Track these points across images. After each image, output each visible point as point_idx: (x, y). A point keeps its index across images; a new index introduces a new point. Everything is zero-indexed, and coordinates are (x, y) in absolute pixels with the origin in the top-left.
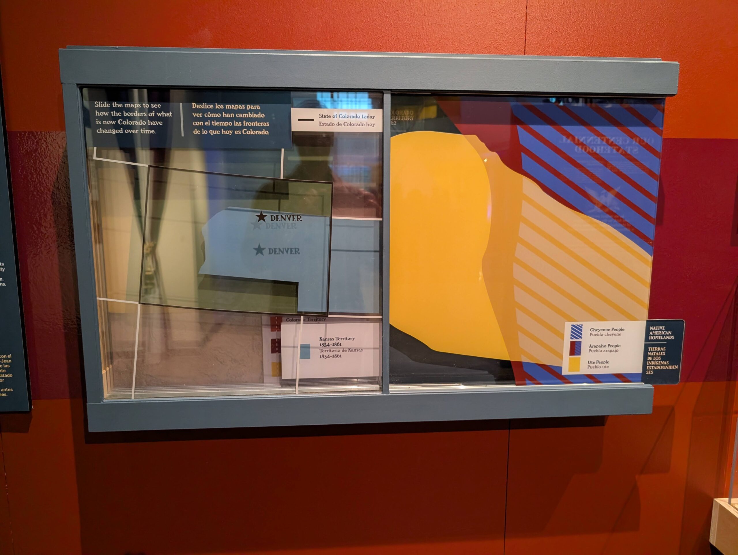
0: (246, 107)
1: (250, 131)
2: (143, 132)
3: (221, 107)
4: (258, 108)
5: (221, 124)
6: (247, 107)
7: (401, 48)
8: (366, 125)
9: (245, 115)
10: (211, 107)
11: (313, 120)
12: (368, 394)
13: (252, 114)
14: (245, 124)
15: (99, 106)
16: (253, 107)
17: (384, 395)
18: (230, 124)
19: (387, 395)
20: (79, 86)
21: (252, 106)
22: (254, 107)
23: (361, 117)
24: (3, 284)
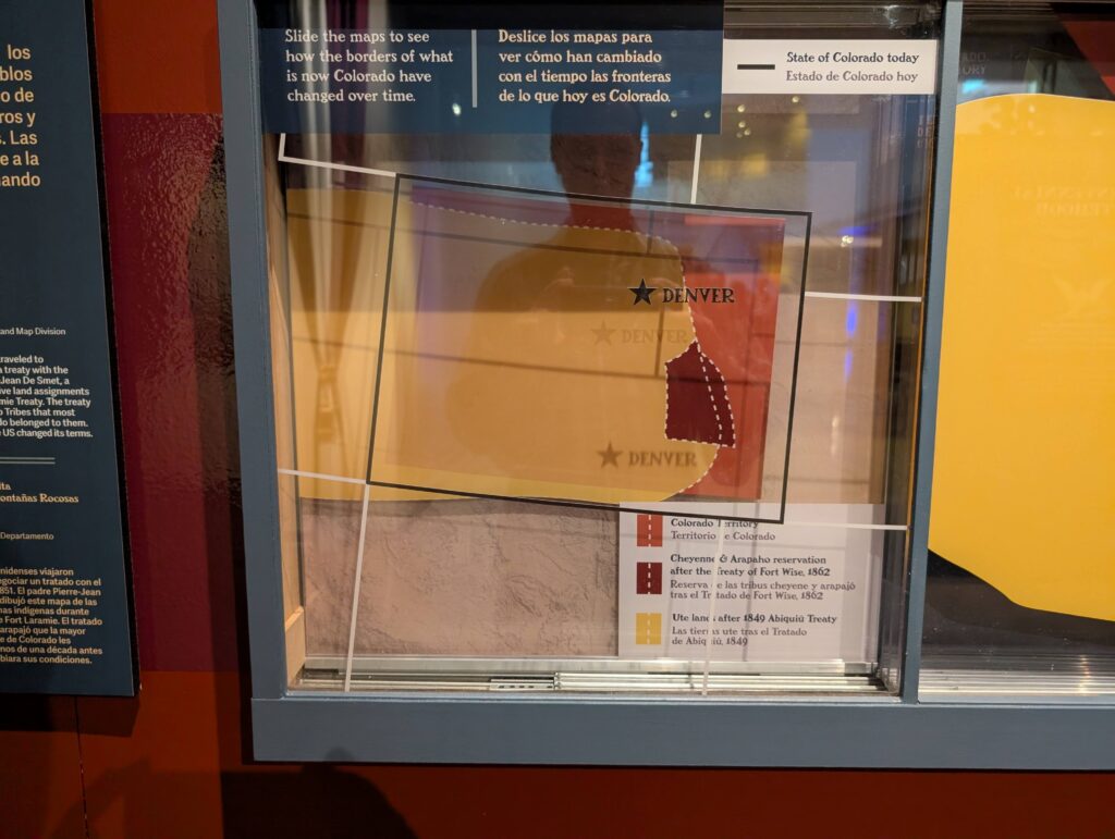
0: (620, 38)
1: (627, 93)
2: (388, 97)
3: (564, 38)
4: (648, 39)
5: (562, 77)
6: (622, 37)
8: (895, 77)
9: (617, 58)
10: (542, 38)
11: (772, 67)
13: (633, 54)
14: (617, 78)
15: (294, 39)
16: (636, 37)
17: (906, 705)
18: (581, 78)
19: (911, 706)
21: (634, 36)
22: (638, 39)
23: (886, 59)
24: (88, 434)
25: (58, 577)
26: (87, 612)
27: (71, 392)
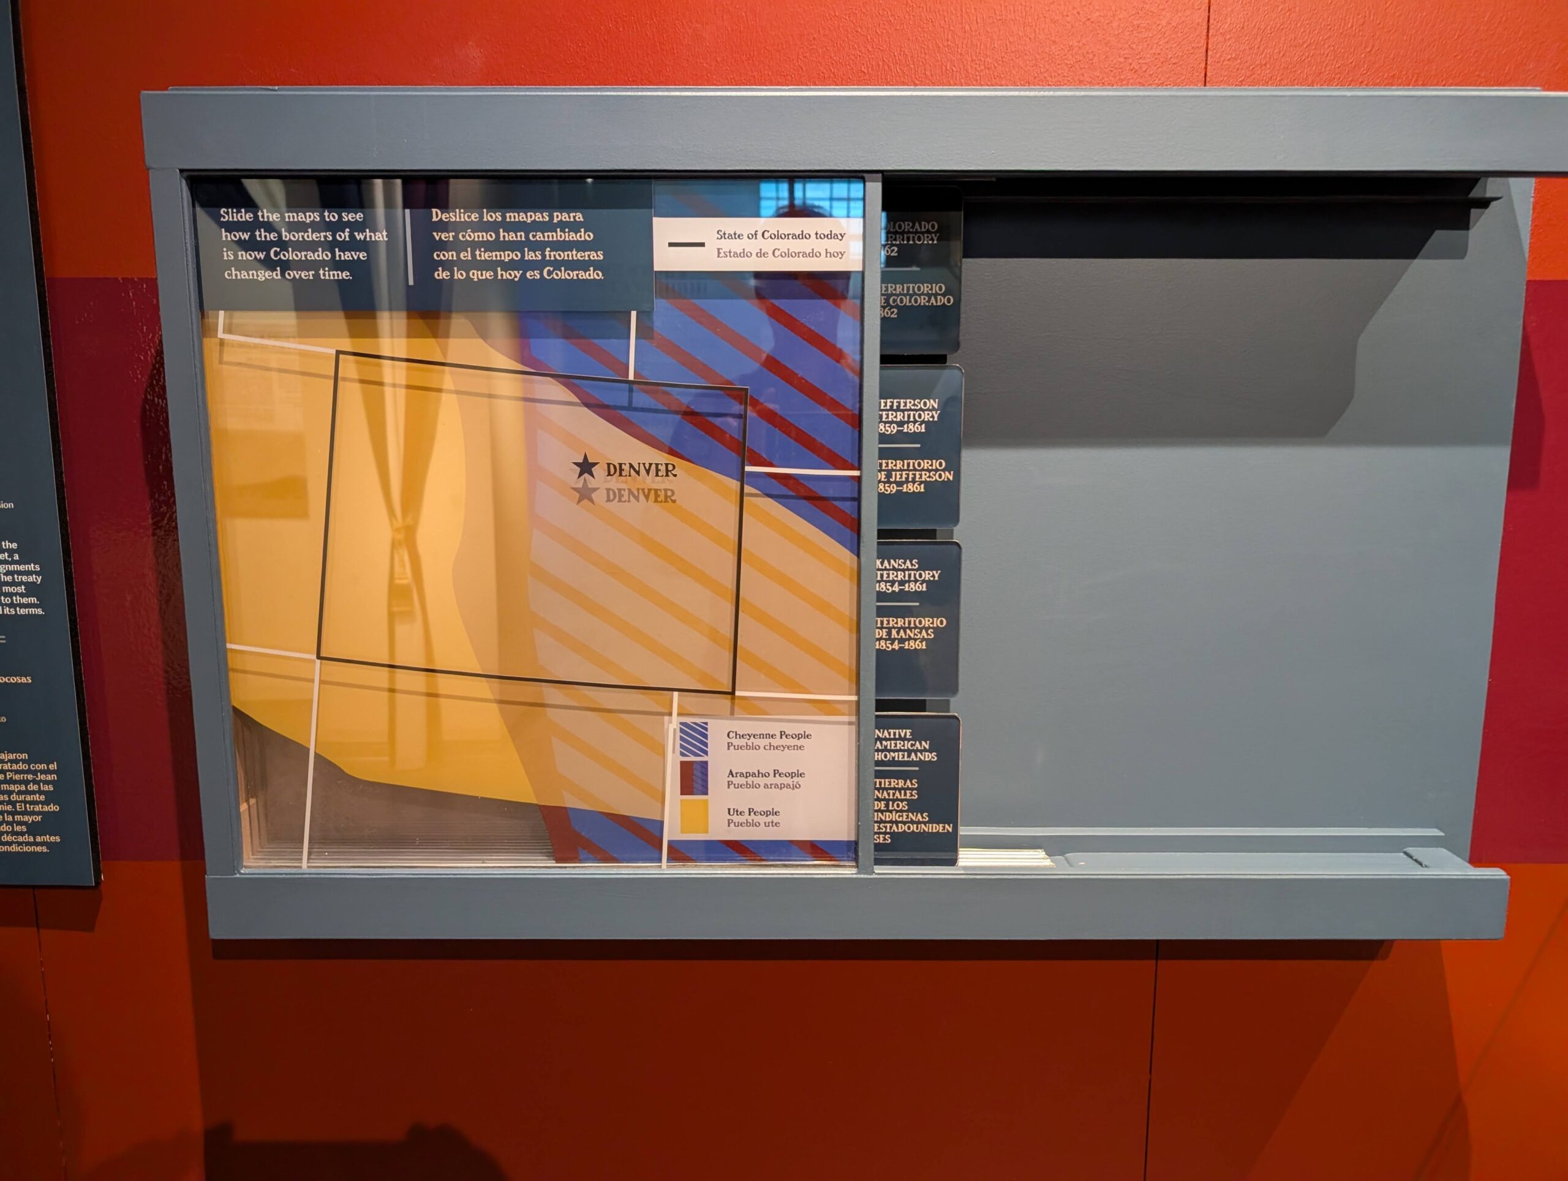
0: (551, 217)
1: (561, 271)
2: (324, 275)
3: (496, 217)
4: (579, 218)
5: (495, 255)
6: (553, 215)
7: (912, 78)
8: (823, 253)
9: (550, 236)
10: (474, 217)
11: (702, 245)
12: (826, 874)
13: (565, 232)
14: (550, 256)
15: (229, 218)
16: (567, 216)
17: (862, 876)
18: (515, 256)
19: (869, 876)
20: (186, 174)
21: (565, 215)
22: (569, 217)
23: (813, 236)
24: (39, 611)
25: (12, 761)
26: (42, 798)
27: (21, 568)
